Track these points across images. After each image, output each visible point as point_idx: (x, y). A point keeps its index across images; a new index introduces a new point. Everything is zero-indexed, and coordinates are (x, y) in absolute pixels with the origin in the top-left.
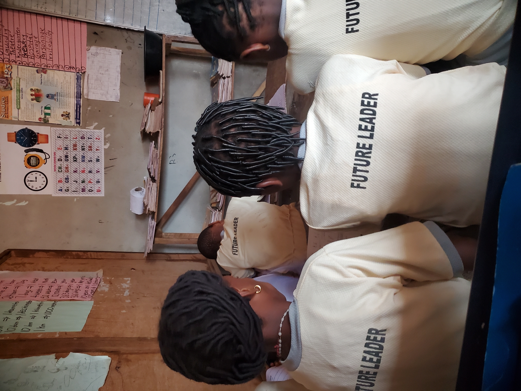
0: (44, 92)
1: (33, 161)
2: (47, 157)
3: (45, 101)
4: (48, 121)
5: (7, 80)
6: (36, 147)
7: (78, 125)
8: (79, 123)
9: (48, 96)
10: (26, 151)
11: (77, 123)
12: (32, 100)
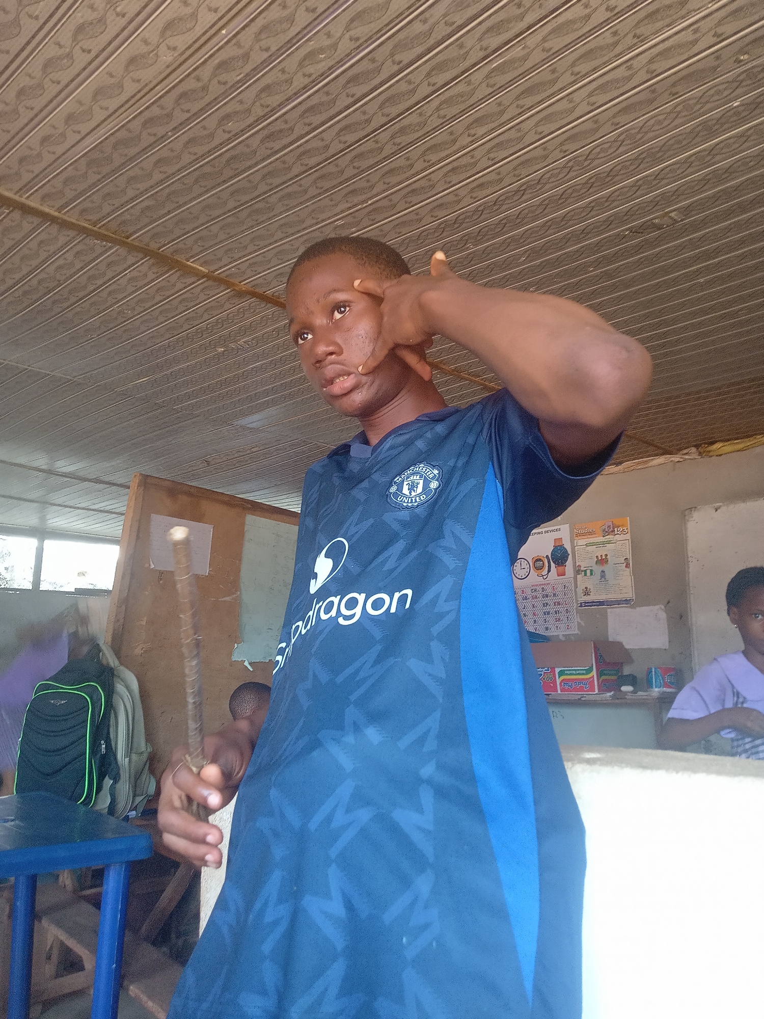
0: (606, 568)
1: (539, 564)
2: (545, 577)
3: (598, 569)
4: (579, 574)
5: (612, 532)
6: (553, 565)
9: (603, 572)
10: (547, 556)
11: (581, 604)
12: (597, 557)
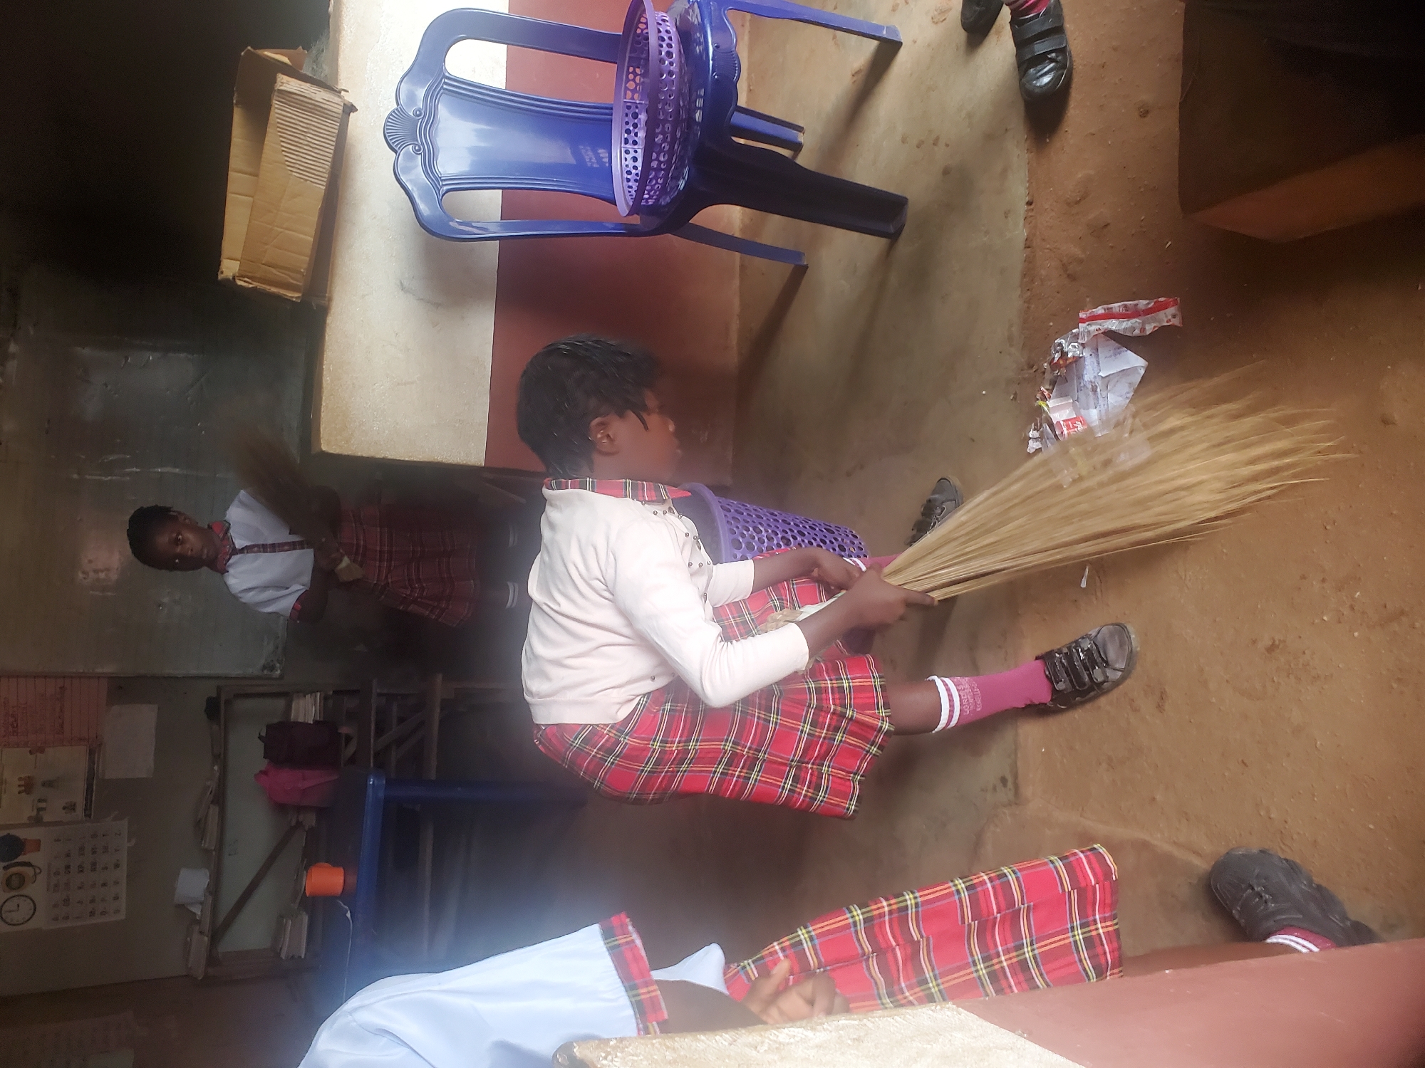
0: (39, 780)
1: (15, 882)
2: (38, 871)
3: (39, 792)
4: (42, 818)
6: (21, 859)
7: (88, 818)
8: (89, 816)
9: (44, 784)
11: (86, 816)
12: (19, 793)
